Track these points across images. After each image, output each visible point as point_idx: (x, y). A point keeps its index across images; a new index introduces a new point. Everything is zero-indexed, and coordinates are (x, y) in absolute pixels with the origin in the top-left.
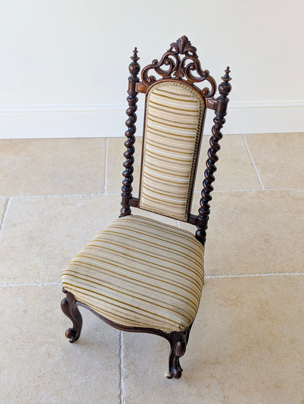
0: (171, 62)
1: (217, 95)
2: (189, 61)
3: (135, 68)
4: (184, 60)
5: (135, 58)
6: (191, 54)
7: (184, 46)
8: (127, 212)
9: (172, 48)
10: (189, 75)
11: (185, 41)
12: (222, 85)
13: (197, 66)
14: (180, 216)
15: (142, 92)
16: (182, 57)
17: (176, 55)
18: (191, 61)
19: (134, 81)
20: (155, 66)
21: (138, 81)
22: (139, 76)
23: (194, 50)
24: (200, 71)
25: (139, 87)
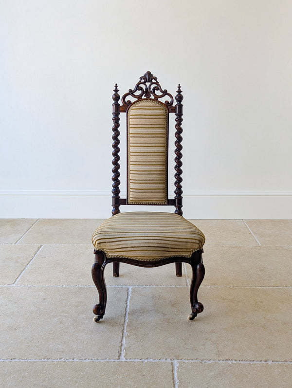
0: (141, 89)
2: (153, 86)
3: (116, 98)
4: (150, 86)
5: (116, 91)
6: (154, 81)
7: (149, 77)
9: (141, 80)
10: (155, 95)
11: (149, 74)
12: (177, 95)
13: (158, 88)
15: (124, 111)
16: (148, 84)
17: (144, 83)
18: (155, 85)
19: (117, 105)
20: (131, 93)
23: (156, 79)
24: (162, 91)
25: (121, 108)
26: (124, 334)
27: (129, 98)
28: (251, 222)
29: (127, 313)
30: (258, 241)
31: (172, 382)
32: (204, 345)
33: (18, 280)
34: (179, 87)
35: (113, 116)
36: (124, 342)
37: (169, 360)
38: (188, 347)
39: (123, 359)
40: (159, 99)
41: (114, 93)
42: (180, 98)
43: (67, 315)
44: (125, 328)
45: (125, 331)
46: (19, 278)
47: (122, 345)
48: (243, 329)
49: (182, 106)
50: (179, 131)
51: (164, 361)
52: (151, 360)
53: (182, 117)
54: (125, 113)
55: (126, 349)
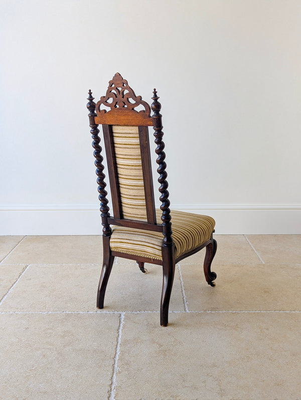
26: (115, 369)
28: (253, 237)
29: (119, 344)
30: (261, 259)
32: (204, 382)
36: (114, 380)
38: (186, 385)
43: (51, 347)
44: (116, 362)
45: (116, 366)
47: (112, 384)
48: (248, 361)
55: (117, 388)
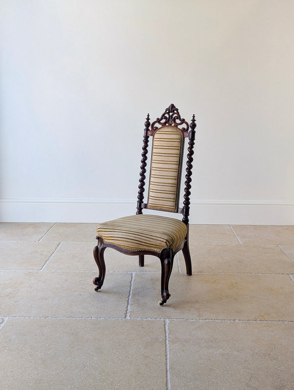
0: (166, 118)
1: (190, 129)
3: (148, 124)
4: (173, 115)
5: (148, 119)
6: (175, 112)
7: (172, 108)
8: (140, 212)
9: (166, 111)
10: (175, 123)
11: (173, 106)
12: (191, 123)
13: (179, 117)
14: (172, 207)
15: (151, 135)
16: (171, 114)
17: (168, 113)
18: (177, 115)
19: (147, 130)
20: (158, 121)
21: (149, 130)
22: (150, 128)
23: (177, 110)
24: (180, 120)
25: (149, 133)
26: (129, 303)
27: (157, 125)
29: (131, 289)
30: (240, 241)
31: (164, 331)
33: (44, 267)
34: (194, 117)
35: (144, 139)
36: (129, 308)
37: (162, 319)
39: (128, 317)
40: (179, 127)
41: (146, 120)
42: (194, 126)
44: (130, 299)
45: (130, 301)
46: (45, 266)
47: (127, 310)
49: (195, 132)
50: (191, 153)
51: (159, 319)
52: (149, 319)
53: (194, 141)
54: (152, 137)
55: (130, 312)
